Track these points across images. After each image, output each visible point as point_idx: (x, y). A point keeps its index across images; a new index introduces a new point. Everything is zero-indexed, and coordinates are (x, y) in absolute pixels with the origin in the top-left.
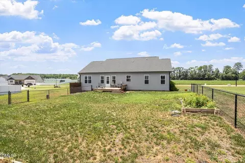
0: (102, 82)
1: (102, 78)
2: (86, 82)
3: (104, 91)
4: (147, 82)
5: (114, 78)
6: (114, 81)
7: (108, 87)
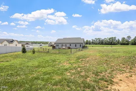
0: (62, 46)
1: (62, 45)
2: (57, 46)
3: (63, 49)
4: (76, 46)
5: (66, 45)
6: (66, 46)
7: (64, 47)
